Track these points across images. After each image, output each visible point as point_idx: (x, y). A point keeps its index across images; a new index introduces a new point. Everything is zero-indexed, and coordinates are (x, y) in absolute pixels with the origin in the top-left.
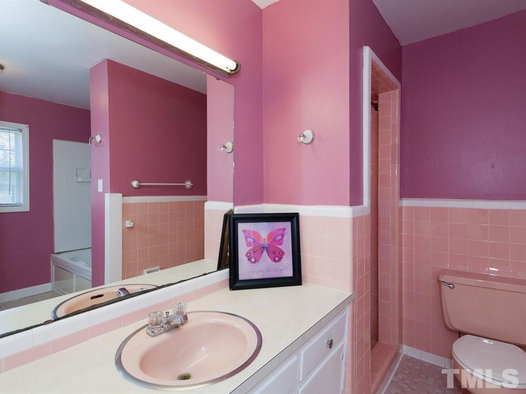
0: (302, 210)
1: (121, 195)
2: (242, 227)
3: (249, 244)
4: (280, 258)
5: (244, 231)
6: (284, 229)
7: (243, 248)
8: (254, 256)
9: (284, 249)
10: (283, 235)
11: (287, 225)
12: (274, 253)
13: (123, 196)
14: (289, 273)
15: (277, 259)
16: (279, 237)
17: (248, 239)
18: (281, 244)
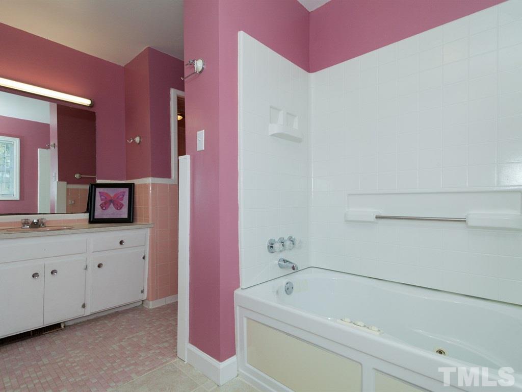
0: (137, 182)
1: (66, 182)
2: (98, 190)
3: (102, 200)
4: (121, 208)
5: (100, 192)
6: (124, 192)
7: (98, 201)
8: (104, 206)
9: (124, 203)
10: (123, 196)
11: (127, 190)
12: (117, 205)
13: (67, 184)
14: (126, 216)
15: (119, 208)
16: (121, 197)
17: (102, 197)
18: (122, 200)
